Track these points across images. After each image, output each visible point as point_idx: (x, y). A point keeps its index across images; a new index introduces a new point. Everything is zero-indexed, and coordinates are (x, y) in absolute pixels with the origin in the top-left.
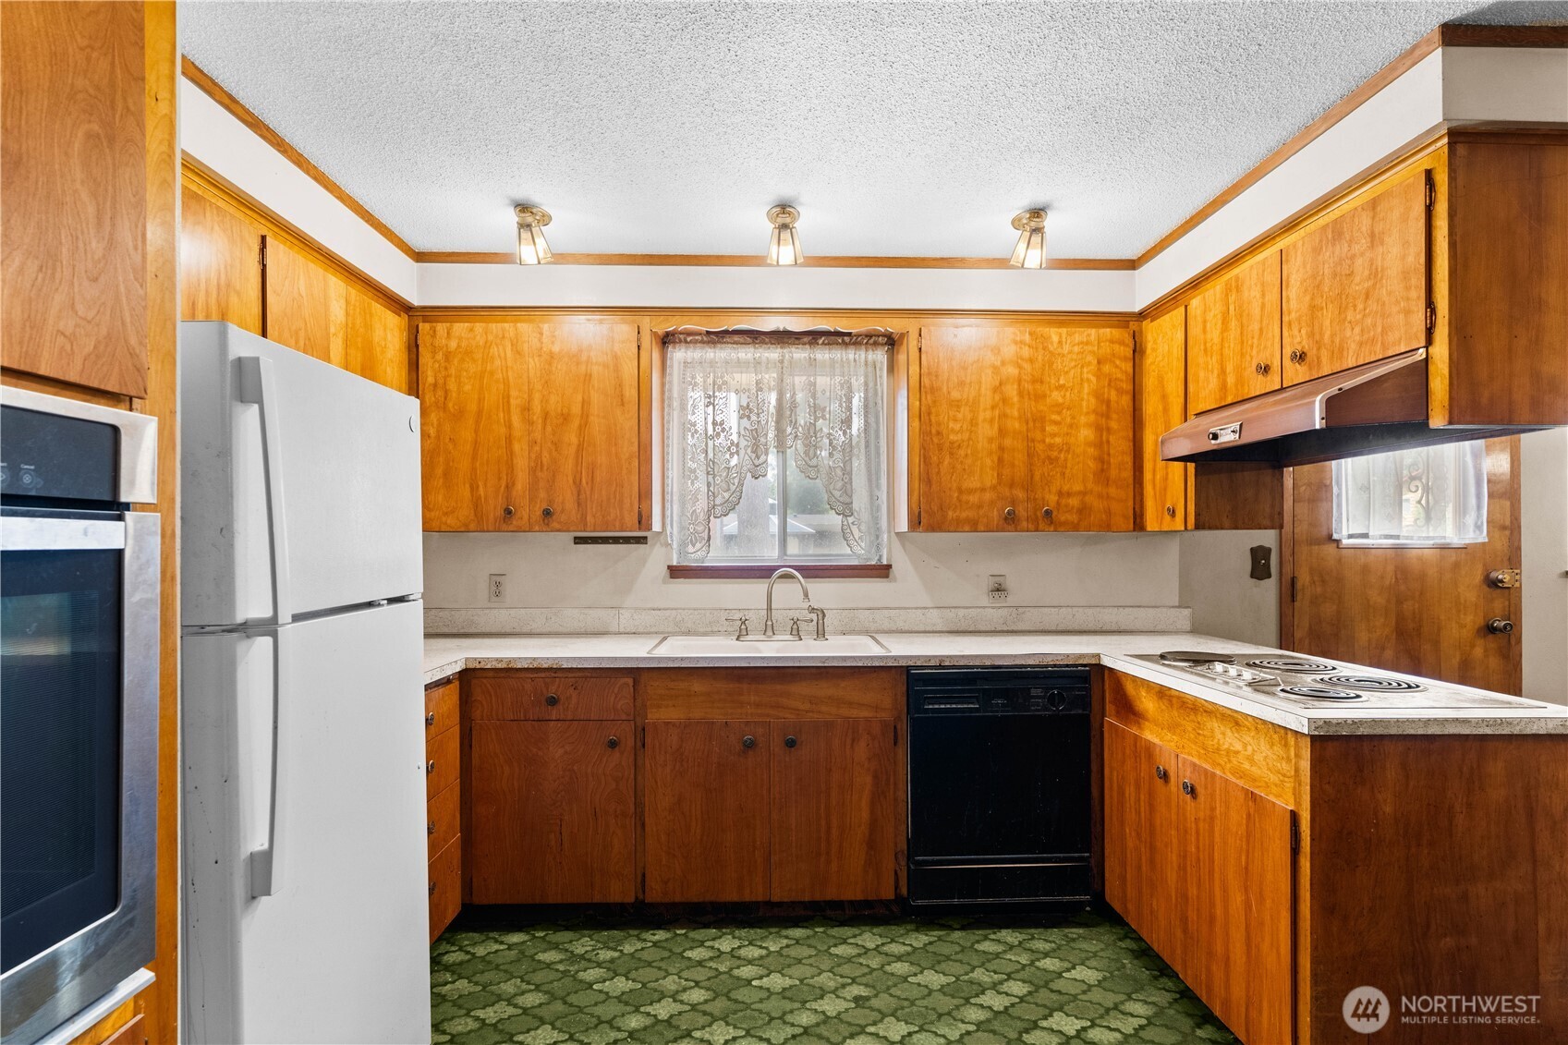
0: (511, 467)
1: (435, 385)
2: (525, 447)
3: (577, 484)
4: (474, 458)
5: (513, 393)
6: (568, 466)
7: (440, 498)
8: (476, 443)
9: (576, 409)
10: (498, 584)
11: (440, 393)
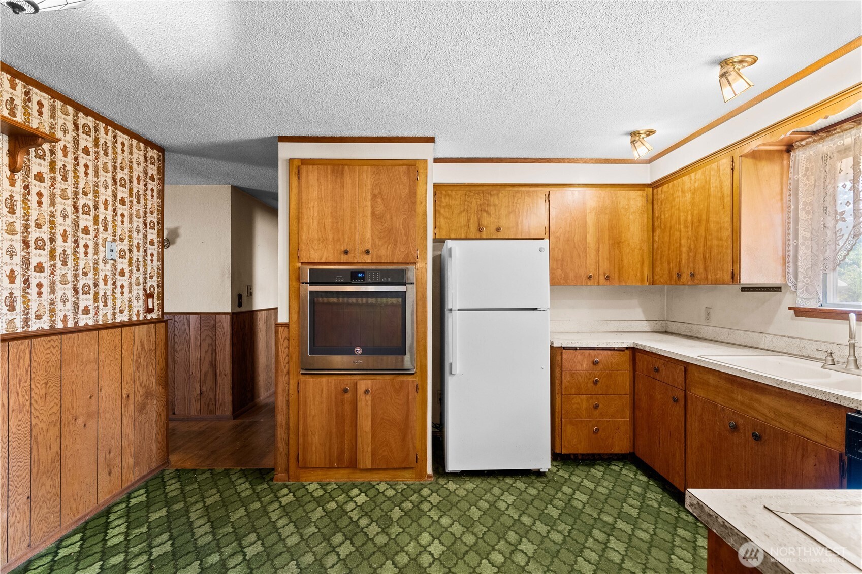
0: (681, 252)
1: (658, 217)
2: (686, 241)
3: (704, 258)
4: (669, 250)
5: (682, 214)
6: (701, 250)
7: (659, 269)
8: (670, 242)
9: (704, 217)
10: (708, 313)
11: (659, 220)
